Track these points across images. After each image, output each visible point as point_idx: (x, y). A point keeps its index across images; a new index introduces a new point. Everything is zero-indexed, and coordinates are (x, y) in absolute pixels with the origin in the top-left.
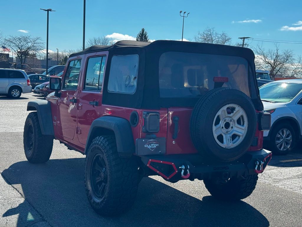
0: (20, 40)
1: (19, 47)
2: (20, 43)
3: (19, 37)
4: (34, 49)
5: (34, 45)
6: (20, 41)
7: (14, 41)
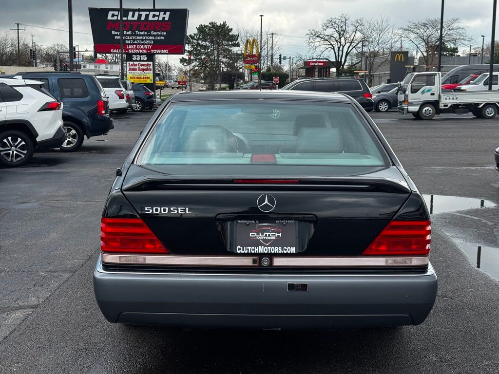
0: (424, 26)
1: (423, 39)
2: (425, 31)
3: (424, 21)
4: (449, 39)
5: (449, 33)
6: (425, 29)
7: (416, 30)
